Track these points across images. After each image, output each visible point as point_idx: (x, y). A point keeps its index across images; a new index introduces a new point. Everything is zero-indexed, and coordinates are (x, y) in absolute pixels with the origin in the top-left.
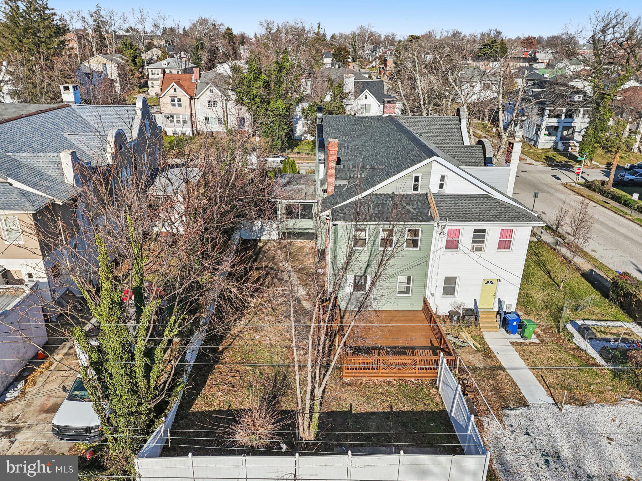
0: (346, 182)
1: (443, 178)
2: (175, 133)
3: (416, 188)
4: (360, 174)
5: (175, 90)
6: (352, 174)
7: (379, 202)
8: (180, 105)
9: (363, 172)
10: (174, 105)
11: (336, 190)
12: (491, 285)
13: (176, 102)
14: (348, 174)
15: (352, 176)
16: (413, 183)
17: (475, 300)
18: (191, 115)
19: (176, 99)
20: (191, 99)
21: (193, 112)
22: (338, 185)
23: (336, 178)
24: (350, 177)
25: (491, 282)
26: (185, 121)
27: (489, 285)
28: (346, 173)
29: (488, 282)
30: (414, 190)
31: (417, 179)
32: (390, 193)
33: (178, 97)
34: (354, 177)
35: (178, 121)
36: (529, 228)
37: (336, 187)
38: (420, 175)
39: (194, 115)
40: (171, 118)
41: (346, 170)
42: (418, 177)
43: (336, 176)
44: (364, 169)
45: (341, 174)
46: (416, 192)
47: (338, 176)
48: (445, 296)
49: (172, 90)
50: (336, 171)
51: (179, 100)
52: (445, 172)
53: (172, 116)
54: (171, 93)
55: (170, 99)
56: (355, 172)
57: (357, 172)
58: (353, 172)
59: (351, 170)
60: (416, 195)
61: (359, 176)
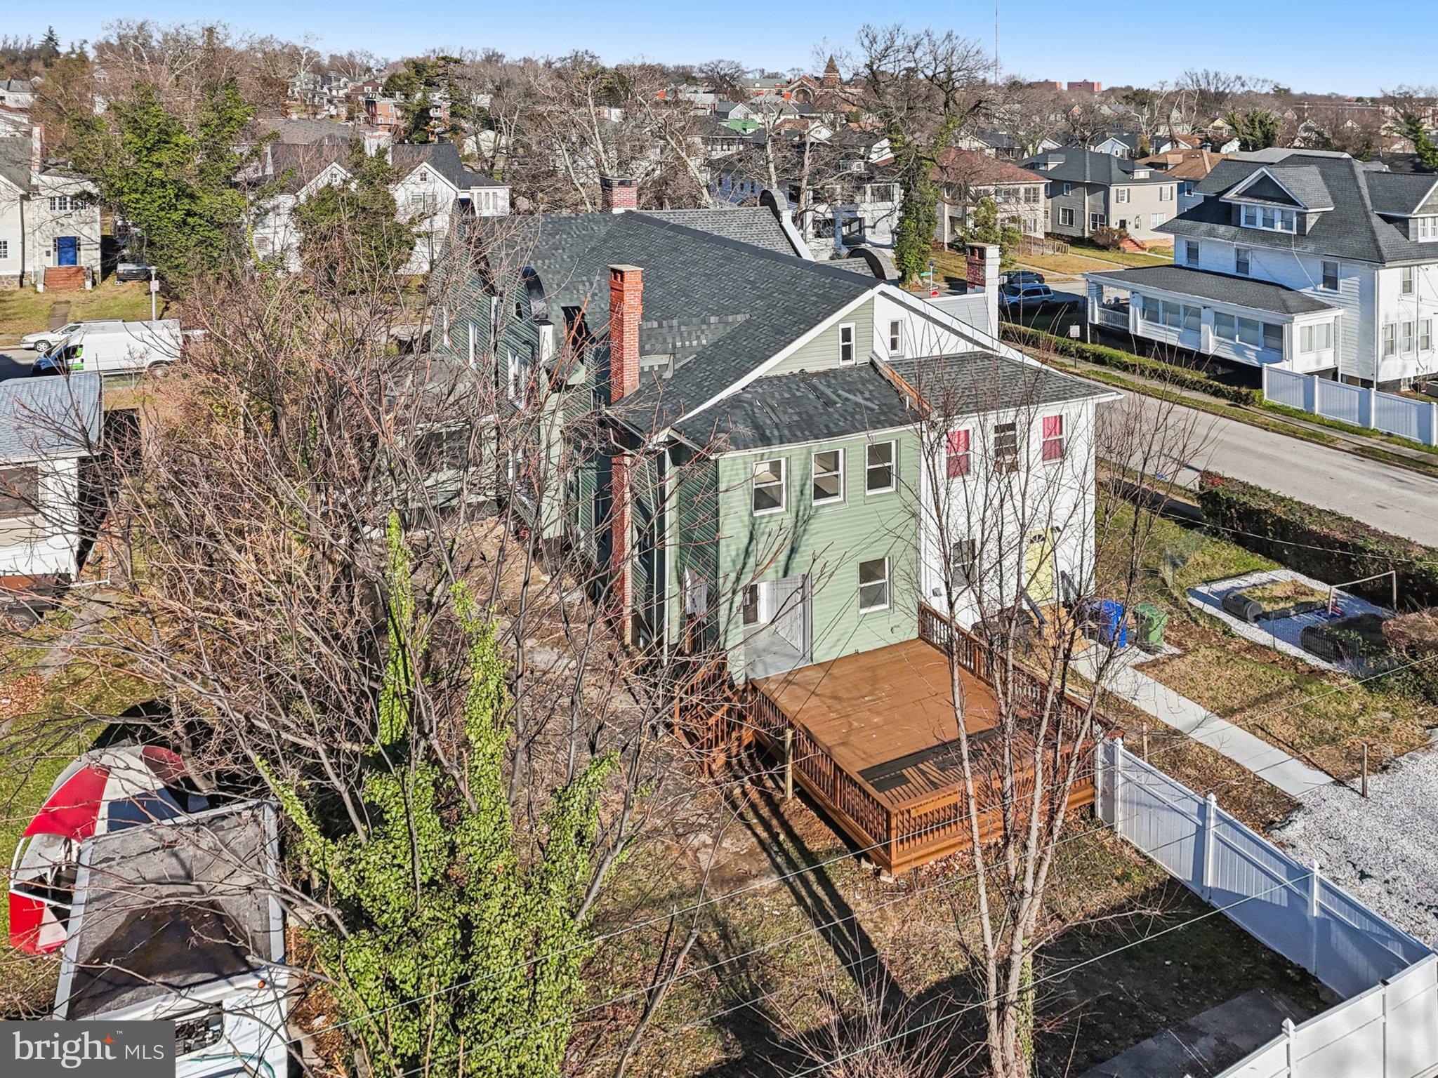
0: (664, 359)
1: (894, 326)
3: (847, 353)
4: (698, 338)
6: (678, 338)
7: (787, 395)
9: (703, 332)
11: (644, 380)
14: (670, 340)
15: (679, 344)
16: (841, 343)
22: (646, 369)
23: (643, 352)
24: (674, 346)
28: (665, 340)
30: (844, 359)
31: (846, 334)
32: (796, 371)
34: (683, 346)
37: (642, 374)
38: (852, 325)
41: (664, 331)
42: (849, 330)
43: (641, 348)
44: (704, 327)
45: (653, 341)
46: (848, 363)
47: (648, 347)
50: (641, 336)
52: (900, 313)
56: (685, 335)
57: (690, 333)
58: (681, 334)
59: (676, 329)
60: (851, 368)
61: (695, 343)
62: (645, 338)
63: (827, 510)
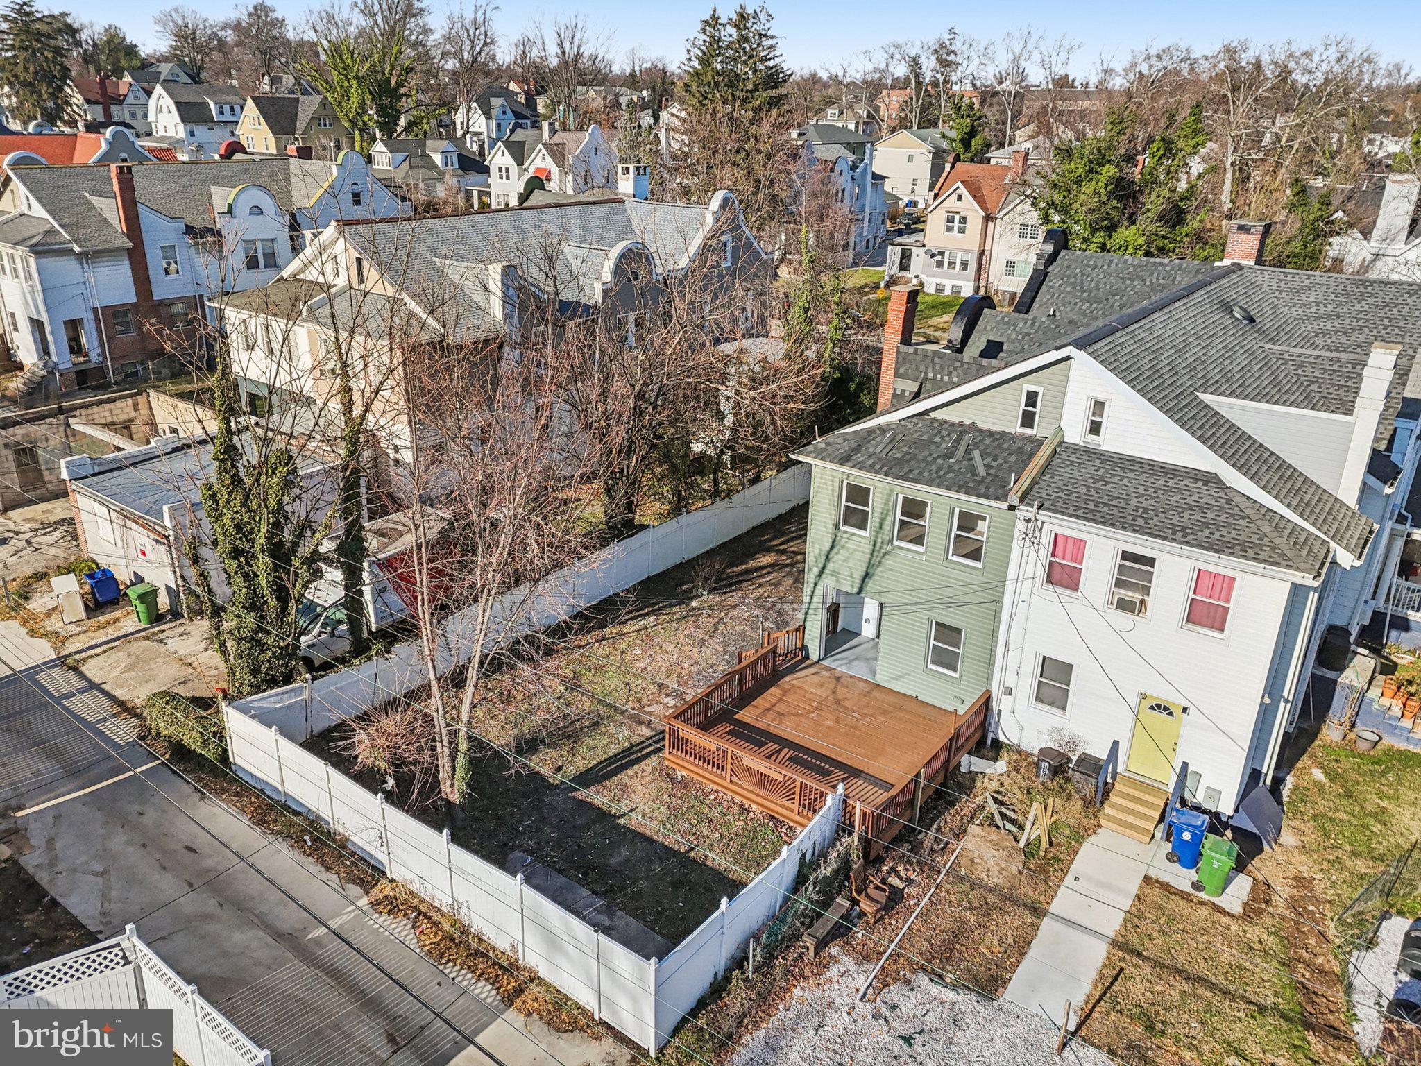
0: (915, 387)
1: (1099, 406)
2: (940, 289)
3: (1028, 420)
4: (949, 374)
5: (960, 198)
6: (930, 369)
8: (962, 231)
9: (955, 369)
10: (949, 230)
12: (1164, 715)
13: (956, 224)
14: (922, 368)
15: (931, 375)
16: (1022, 406)
17: (1116, 743)
18: (982, 253)
19: (957, 218)
20: (988, 218)
21: (987, 247)
22: (899, 392)
23: (897, 375)
24: (926, 376)
25: (1166, 709)
26: (965, 266)
27: (1160, 716)
28: (918, 368)
29: (1159, 706)
30: (1023, 425)
31: (1032, 399)
33: (962, 214)
34: (934, 378)
35: (952, 264)
36: (1280, 584)
37: (894, 396)
38: (1040, 389)
39: (987, 253)
40: (939, 258)
41: (918, 358)
42: (1036, 394)
43: (897, 369)
44: (958, 364)
45: (907, 365)
46: (1028, 431)
47: (902, 371)
48: (1039, 705)
49: (954, 196)
50: (897, 358)
51: (963, 220)
52: (1103, 392)
53: (942, 254)
54: (951, 204)
55: (944, 216)
56: (938, 367)
57: (942, 367)
58: (934, 365)
59: (929, 359)
60: (1024, 437)
61: (946, 378)
62: (900, 360)
63: (902, 553)
